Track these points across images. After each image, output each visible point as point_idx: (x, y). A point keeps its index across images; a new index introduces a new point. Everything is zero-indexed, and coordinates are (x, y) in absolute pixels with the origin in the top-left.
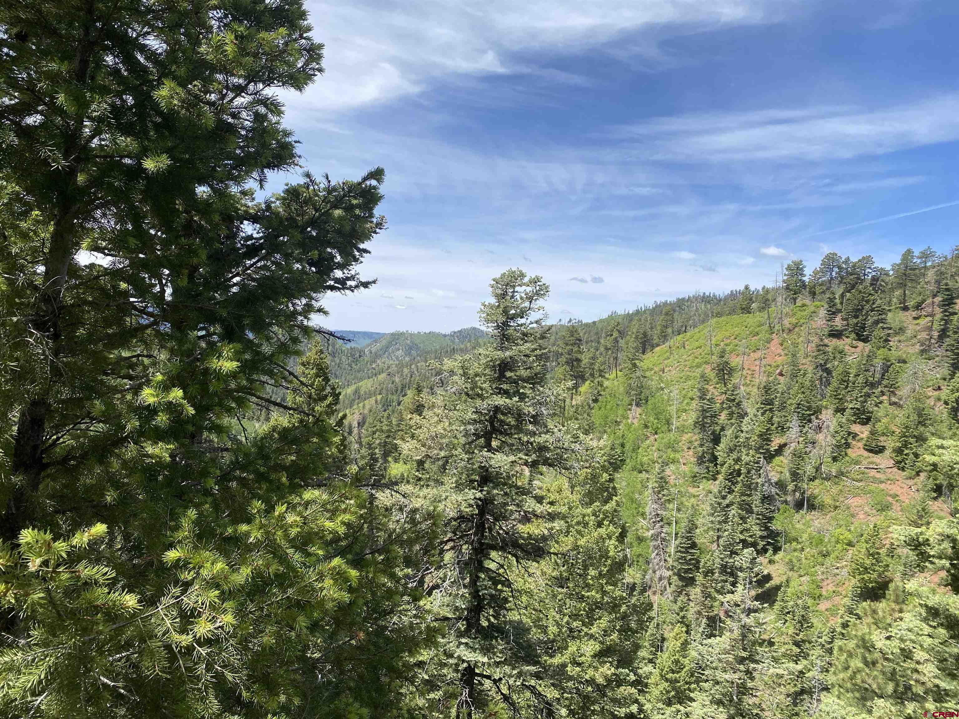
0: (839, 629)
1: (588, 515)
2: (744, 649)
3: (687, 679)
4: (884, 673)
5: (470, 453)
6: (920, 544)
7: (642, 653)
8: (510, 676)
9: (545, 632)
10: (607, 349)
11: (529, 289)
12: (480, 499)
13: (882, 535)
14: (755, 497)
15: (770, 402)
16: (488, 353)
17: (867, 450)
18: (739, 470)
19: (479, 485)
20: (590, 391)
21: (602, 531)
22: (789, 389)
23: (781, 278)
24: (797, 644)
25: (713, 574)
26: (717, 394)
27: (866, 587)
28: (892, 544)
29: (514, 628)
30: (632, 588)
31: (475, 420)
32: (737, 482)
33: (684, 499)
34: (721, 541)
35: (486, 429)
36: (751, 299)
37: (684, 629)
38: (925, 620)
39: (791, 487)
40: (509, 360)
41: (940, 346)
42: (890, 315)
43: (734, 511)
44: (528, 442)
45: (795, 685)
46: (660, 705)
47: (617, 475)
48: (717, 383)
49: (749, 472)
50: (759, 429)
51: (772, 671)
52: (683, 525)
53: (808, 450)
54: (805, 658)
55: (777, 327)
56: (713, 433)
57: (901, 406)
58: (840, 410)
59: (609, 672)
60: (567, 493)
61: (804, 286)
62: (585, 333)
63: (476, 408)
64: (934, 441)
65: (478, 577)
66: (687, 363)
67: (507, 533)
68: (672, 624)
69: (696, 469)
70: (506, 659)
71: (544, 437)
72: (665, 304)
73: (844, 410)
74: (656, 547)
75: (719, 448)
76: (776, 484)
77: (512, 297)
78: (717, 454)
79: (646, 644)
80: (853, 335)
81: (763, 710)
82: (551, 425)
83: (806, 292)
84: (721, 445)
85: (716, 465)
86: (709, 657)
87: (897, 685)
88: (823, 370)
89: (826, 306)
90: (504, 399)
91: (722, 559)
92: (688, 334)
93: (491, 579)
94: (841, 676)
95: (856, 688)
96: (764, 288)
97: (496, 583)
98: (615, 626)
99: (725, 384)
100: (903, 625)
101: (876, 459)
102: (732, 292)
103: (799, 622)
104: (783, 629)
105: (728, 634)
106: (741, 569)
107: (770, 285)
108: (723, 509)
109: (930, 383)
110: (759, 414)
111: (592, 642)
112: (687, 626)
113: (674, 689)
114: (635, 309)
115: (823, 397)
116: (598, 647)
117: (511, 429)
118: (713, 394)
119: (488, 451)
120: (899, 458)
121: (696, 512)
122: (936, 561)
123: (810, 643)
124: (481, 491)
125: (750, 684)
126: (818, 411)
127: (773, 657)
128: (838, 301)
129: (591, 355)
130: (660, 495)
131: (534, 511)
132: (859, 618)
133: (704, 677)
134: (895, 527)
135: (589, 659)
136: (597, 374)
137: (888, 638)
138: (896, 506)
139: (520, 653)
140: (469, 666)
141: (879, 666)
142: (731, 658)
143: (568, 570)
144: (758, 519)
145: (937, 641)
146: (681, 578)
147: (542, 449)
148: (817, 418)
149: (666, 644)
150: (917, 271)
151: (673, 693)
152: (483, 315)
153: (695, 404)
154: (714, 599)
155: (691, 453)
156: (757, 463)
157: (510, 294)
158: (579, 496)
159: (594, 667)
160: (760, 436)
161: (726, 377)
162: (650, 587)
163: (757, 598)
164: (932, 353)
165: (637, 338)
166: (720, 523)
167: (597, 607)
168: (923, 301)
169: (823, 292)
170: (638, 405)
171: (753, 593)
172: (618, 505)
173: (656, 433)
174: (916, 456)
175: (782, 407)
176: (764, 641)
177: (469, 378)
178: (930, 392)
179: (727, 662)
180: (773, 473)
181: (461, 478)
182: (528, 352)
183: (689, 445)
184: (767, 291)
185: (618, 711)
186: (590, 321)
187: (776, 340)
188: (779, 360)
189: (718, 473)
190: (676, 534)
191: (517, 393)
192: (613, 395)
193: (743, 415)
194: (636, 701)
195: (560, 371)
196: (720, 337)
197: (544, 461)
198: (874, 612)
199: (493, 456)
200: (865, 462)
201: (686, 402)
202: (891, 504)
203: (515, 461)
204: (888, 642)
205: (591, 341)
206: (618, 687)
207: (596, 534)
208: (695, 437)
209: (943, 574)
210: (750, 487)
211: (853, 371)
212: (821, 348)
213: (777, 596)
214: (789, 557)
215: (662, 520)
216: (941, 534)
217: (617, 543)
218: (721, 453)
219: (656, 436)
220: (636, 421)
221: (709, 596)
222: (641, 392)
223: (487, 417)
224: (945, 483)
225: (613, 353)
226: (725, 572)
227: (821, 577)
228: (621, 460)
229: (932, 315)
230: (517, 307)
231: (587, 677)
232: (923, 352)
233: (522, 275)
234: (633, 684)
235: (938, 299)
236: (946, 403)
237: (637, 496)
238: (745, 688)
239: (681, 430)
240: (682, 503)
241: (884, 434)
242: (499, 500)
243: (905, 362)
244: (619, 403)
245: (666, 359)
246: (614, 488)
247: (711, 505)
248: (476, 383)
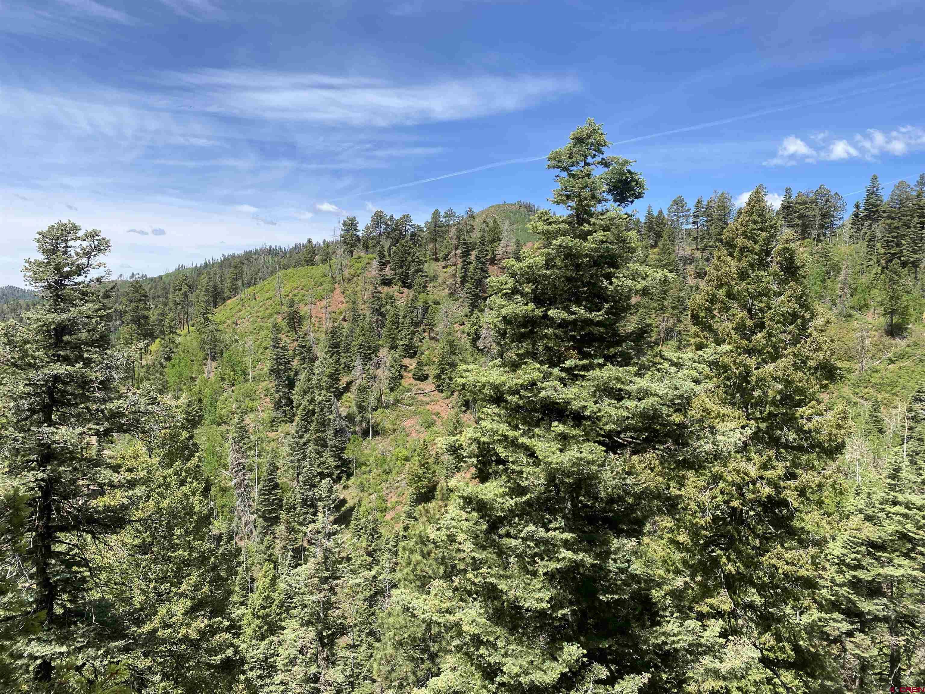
0: (401, 533)
1: (170, 476)
2: (327, 570)
3: (278, 611)
4: (436, 560)
5: (24, 431)
6: (457, 449)
7: (235, 598)
8: (96, 658)
9: (131, 604)
10: (176, 304)
11: (85, 244)
12: (42, 480)
13: (430, 447)
14: (329, 432)
15: (336, 346)
16: (39, 316)
17: (415, 379)
18: (314, 410)
19: (40, 466)
20: (161, 349)
21: (185, 489)
22: (352, 332)
23: (338, 233)
24: (370, 554)
25: (295, 509)
26: (288, 341)
27: (420, 493)
28: (437, 453)
29: (96, 607)
30: (218, 539)
31: (29, 394)
32: (312, 421)
33: (264, 445)
34: (301, 478)
35: (44, 402)
36: (314, 252)
37: (272, 566)
38: (463, 508)
39: (358, 419)
40: (67, 323)
41: (462, 290)
42: (426, 265)
43: (310, 448)
44: (98, 410)
45: (370, 590)
46: (254, 642)
47: (196, 432)
48: (289, 332)
49: (322, 410)
50: (329, 370)
51: (351, 582)
52: (264, 469)
53: (370, 384)
54: (377, 564)
55: (338, 278)
56: (288, 378)
57: (437, 340)
58: (393, 347)
59: (202, 625)
60: (144, 456)
61: (358, 240)
62: (151, 289)
63: (29, 380)
64: (462, 367)
65: (48, 565)
66: (259, 314)
67: (79, 511)
68: (260, 564)
69: (274, 414)
70: (88, 642)
71: (117, 403)
72: (234, 256)
73: (396, 347)
74: (240, 495)
75: (294, 392)
76: (346, 417)
77: (65, 252)
78: (293, 397)
79: (237, 589)
80: (400, 283)
81: (345, 618)
82: (123, 390)
83: (360, 245)
84: (296, 389)
85: (292, 408)
86: (297, 585)
87: (446, 567)
88: (378, 314)
89: (378, 258)
90: (65, 367)
91: (302, 494)
92: (258, 286)
93: (63, 562)
94: (406, 571)
95: (418, 577)
96: (324, 241)
97: (69, 565)
98: (205, 580)
99: (296, 332)
100: (449, 516)
101: (422, 385)
102: (296, 245)
103: (371, 534)
104: (358, 544)
105: (312, 560)
106: (320, 499)
107: (330, 239)
108: (301, 448)
109: (457, 320)
110: (328, 356)
111: (183, 600)
112: (275, 562)
113: (266, 623)
114: (203, 262)
115: (380, 337)
116: (189, 604)
117: (75, 399)
118: (285, 342)
119: (49, 426)
120: (439, 383)
121: (276, 454)
122: (468, 460)
123: (380, 550)
124: (43, 471)
125: (333, 599)
126: (376, 350)
127: (351, 570)
128: (386, 253)
129: (160, 312)
130: (241, 445)
131: (110, 481)
132: (416, 519)
133: (293, 605)
134: (439, 439)
135: (181, 617)
136: (167, 331)
137: (438, 529)
138: (439, 422)
139: (105, 631)
140: (44, 662)
141: (433, 555)
142: (316, 581)
143: (153, 536)
144: (332, 451)
145: (471, 523)
146: (266, 519)
147: (115, 415)
148: (376, 356)
149: (255, 584)
150: (443, 229)
151: (265, 628)
152: (28, 274)
153: (269, 353)
154: (297, 532)
155: (268, 399)
156: (329, 401)
157: (62, 249)
158: (158, 458)
159: (186, 624)
160: (330, 376)
161: (296, 325)
162: (236, 535)
163: (336, 522)
164: (457, 296)
165: (207, 291)
166: (298, 460)
167: (185, 565)
168: (449, 253)
169: (374, 246)
170: (213, 359)
171: (332, 518)
172: (200, 460)
173: (233, 385)
174: (451, 379)
175: (347, 349)
176: (343, 558)
177: (16, 346)
178: (457, 327)
179: (313, 585)
180: (343, 408)
181: (15, 461)
182: (90, 313)
183: (266, 392)
184: (328, 245)
185: (214, 660)
186: (156, 275)
187: (338, 291)
188: (342, 307)
189: (294, 415)
190: (259, 478)
191: (79, 358)
192: (186, 352)
193: (314, 359)
194: (232, 645)
195: (125, 331)
196: (288, 287)
197: (119, 427)
198: (427, 511)
199: (55, 430)
200: (414, 389)
201: (260, 352)
202: (435, 421)
203: (84, 433)
204: (438, 532)
205: (158, 296)
206: (213, 637)
207: (179, 494)
208: (270, 384)
209: (473, 470)
210: (324, 424)
211: (402, 314)
212: (376, 295)
213: (351, 516)
214: (360, 480)
215: (244, 468)
216: (469, 439)
217: (201, 498)
218: (296, 396)
219: (234, 388)
220: (212, 375)
221: (293, 530)
222: (216, 346)
223: (44, 389)
224: (471, 399)
225: (183, 307)
226: (306, 505)
227: (386, 492)
228: (200, 416)
229: (455, 264)
230: (73, 264)
231: (180, 636)
232: (451, 294)
233: (75, 229)
234: (227, 630)
235: (459, 251)
236: (469, 335)
237: (218, 448)
238: (329, 603)
239: (257, 379)
240: (262, 448)
241: (427, 364)
242: (66, 478)
243: (438, 303)
244: (193, 358)
245: (238, 311)
246: (195, 445)
247: (290, 445)
248: (26, 351)
